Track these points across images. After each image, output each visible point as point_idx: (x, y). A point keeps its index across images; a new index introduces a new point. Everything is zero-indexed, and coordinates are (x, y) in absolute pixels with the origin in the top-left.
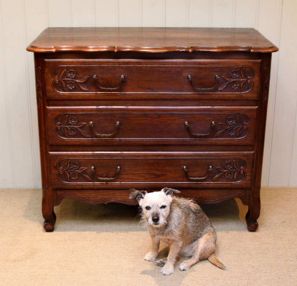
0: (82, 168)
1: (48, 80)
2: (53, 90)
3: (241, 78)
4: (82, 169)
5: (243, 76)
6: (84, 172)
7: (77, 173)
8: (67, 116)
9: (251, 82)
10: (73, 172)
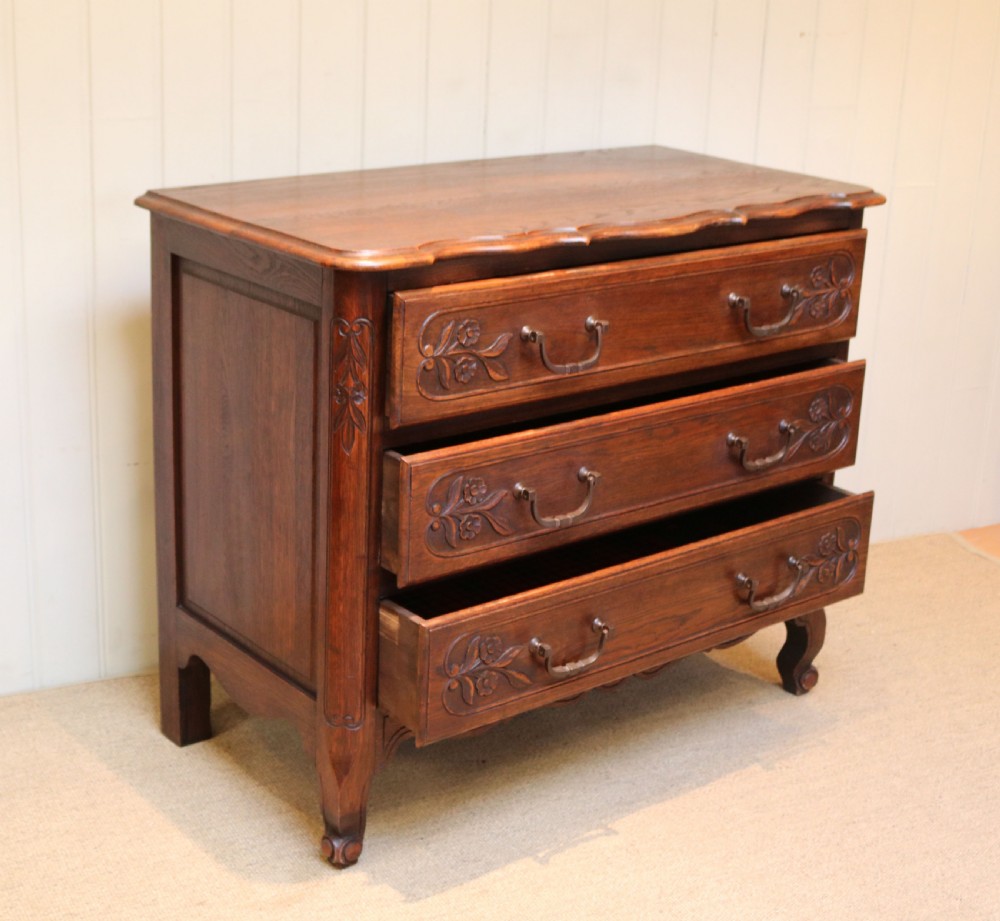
0: (507, 651)
1: (406, 363)
2: (418, 394)
3: (829, 284)
4: (506, 657)
5: (834, 279)
6: (515, 664)
7: (494, 673)
8: (461, 478)
9: (847, 295)
10: (483, 670)
